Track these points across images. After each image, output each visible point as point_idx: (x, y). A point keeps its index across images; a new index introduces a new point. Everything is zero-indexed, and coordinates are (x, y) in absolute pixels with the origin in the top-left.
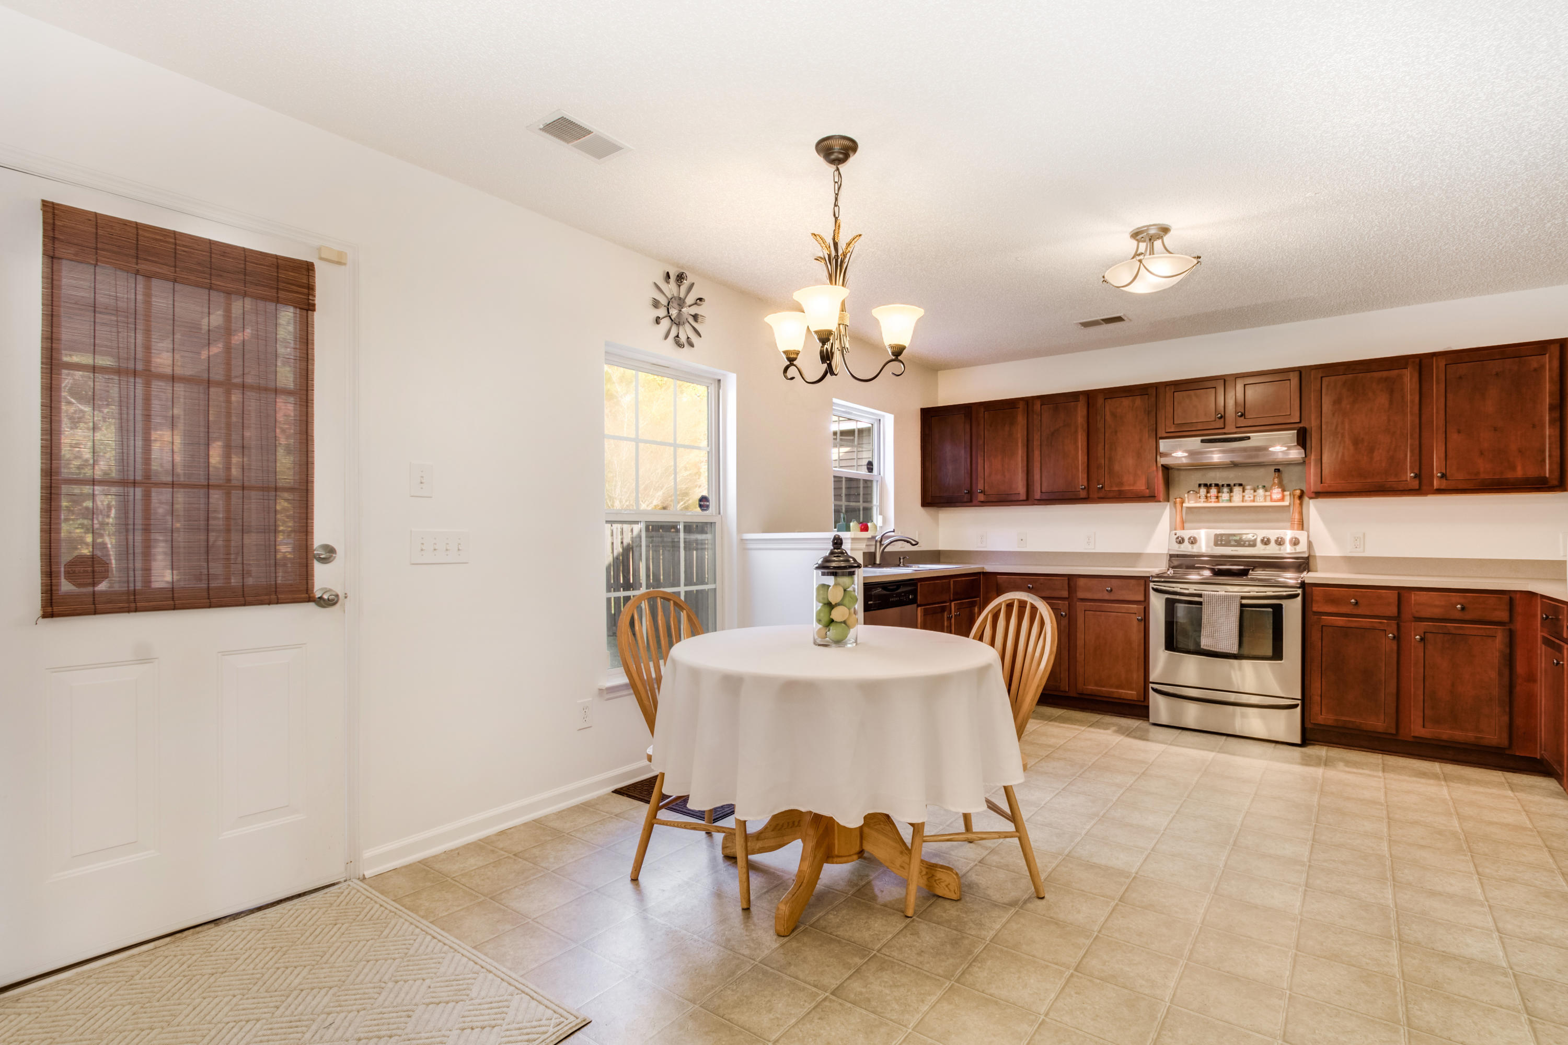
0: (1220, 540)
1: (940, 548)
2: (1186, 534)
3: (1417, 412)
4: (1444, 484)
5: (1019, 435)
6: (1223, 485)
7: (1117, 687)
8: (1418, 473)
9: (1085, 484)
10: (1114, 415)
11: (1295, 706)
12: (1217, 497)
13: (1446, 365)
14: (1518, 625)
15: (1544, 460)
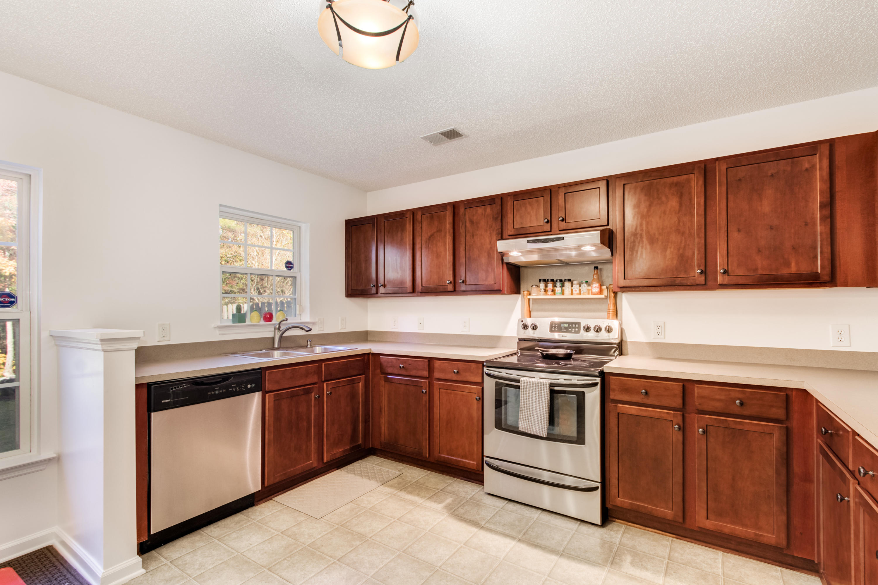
0: (555, 327)
1: (369, 329)
2: (529, 322)
3: (703, 213)
4: (726, 280)
5: (407, 239)
6: (557, 281)
7: (462, 458)
8: (704, 270)
9: (451, 279)
10: (472, 222)
11: (596, 489)
12: (553, 291)
13: (727, 169)
14: (795, 423)
15: (816, 257)
